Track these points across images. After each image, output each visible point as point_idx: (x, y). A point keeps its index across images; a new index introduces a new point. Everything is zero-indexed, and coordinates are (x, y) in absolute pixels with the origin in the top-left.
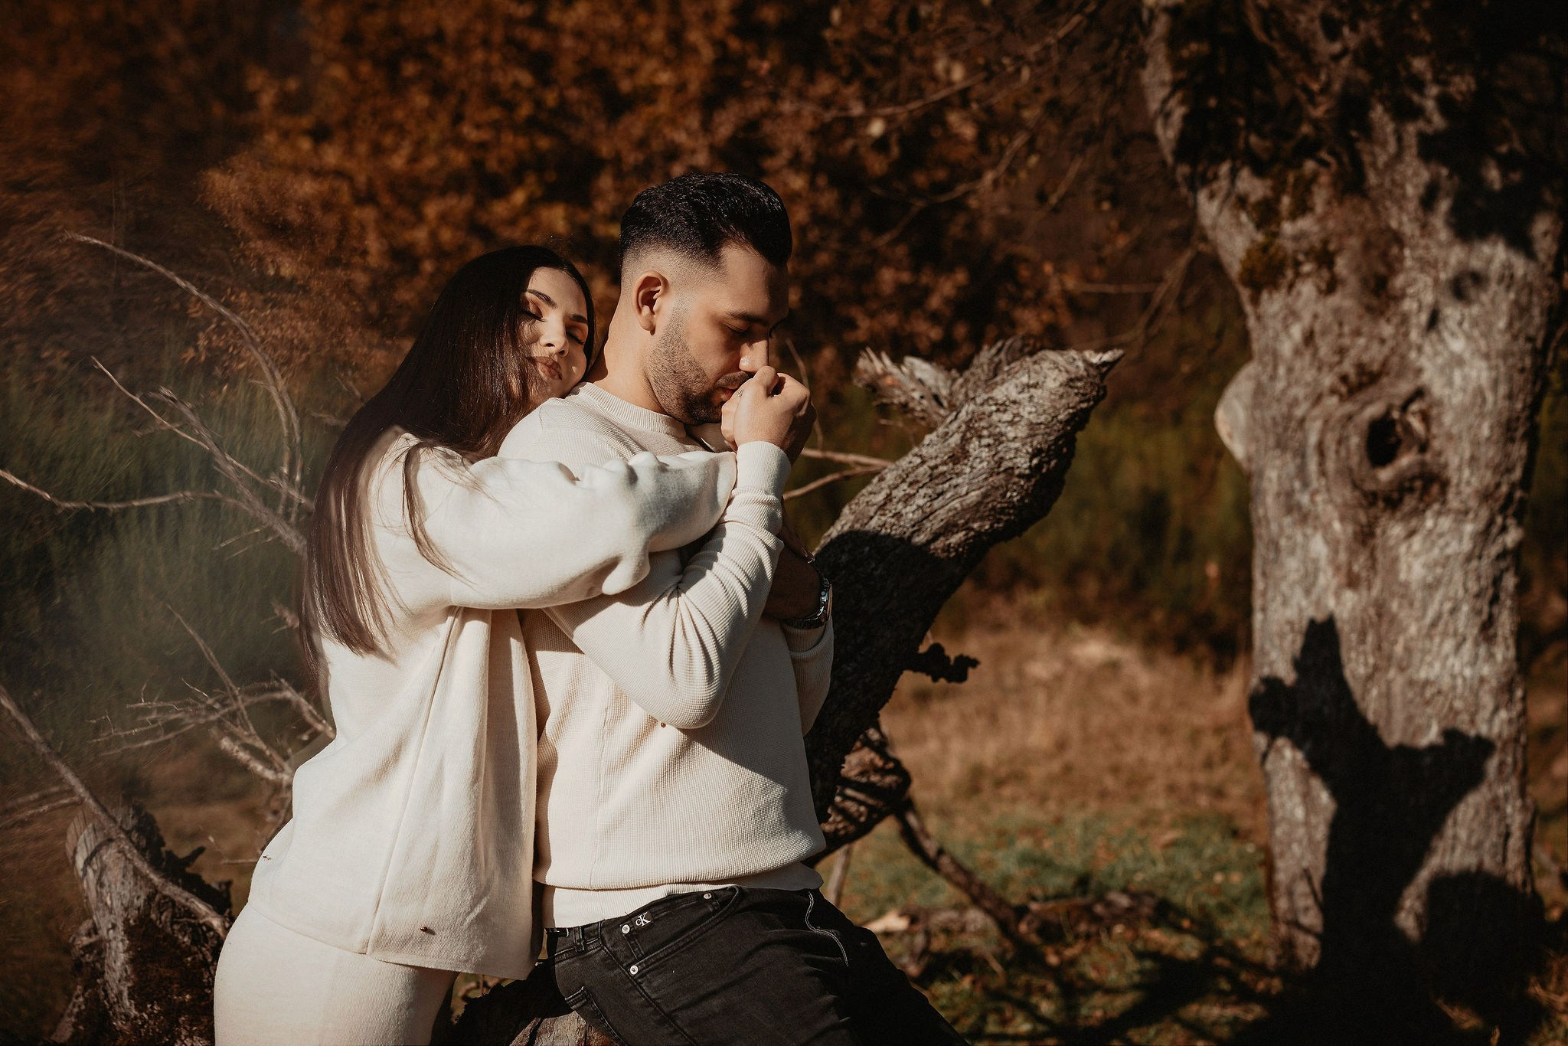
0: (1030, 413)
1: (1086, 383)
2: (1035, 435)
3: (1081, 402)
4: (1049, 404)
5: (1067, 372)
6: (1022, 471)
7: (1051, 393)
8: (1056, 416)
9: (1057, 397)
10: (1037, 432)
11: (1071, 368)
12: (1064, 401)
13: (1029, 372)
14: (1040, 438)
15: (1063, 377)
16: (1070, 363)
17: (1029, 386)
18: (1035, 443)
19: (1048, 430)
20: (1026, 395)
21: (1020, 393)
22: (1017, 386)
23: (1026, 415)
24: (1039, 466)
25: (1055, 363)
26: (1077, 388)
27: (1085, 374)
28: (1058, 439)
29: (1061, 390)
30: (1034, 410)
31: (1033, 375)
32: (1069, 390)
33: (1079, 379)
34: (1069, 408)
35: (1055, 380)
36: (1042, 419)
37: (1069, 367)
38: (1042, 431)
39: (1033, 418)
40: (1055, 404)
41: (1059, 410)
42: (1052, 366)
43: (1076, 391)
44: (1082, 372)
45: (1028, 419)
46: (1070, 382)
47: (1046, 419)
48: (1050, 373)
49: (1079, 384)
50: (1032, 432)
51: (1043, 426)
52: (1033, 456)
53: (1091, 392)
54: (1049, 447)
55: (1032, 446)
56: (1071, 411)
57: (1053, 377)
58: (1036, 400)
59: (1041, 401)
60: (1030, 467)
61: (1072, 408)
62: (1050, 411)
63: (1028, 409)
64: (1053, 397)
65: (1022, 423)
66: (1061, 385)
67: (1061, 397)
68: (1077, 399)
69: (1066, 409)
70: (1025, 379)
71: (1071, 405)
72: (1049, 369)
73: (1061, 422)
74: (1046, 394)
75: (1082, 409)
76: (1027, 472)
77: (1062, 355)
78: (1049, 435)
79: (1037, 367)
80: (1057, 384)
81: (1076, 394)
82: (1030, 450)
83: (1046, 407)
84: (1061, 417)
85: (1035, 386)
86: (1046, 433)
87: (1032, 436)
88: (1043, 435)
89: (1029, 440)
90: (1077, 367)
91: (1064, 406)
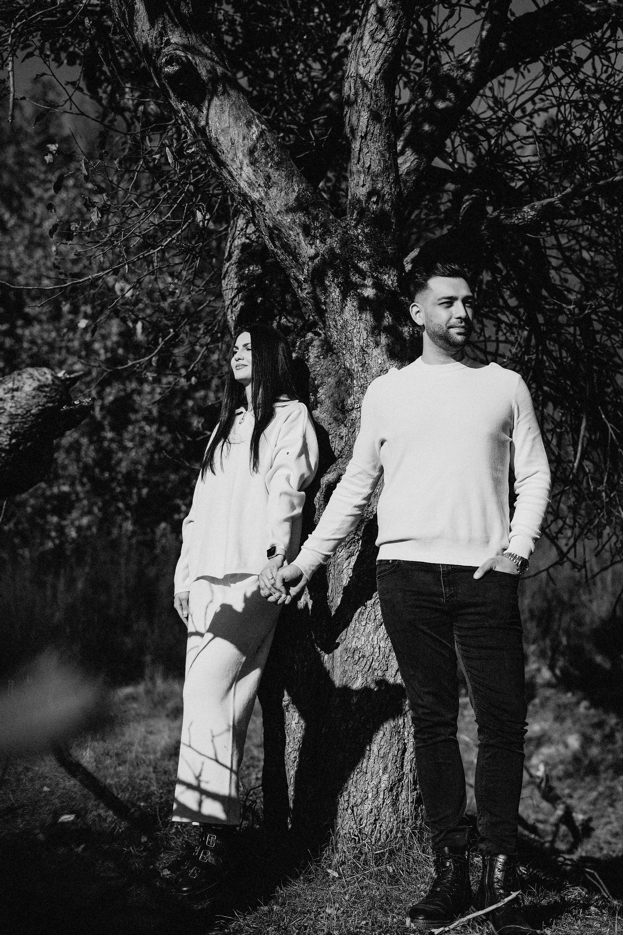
0: (11, 407)
1: (51, 389)
2: (14, 423)
3: (50, 402)
4: (25, 402)
5: (39, 380)
6: (3, 446)
7: (27, 395)
8: (30, 411)
9: (30, 398)
10: (16, 421)
11: (42, 379)
12: (35, 401)
13: (14, 380)
14: (17, 425)
15: (36, 384)
16: (42, 376)
17: (13, 390)
18: (14, 428)
19: (24, 420)
20: (9, 395)
21: (6, 393)
22: (4, 389)
23: (8, 409)
24: (17, 444)
25: (31, 374)
26: (44, 392)
27: (51, 383)
28: (31, 427)
29: (34, 393)
30: (14, 405)
31: (16, 382)
32: (40, 393)
33: (46, 386)
34: (39, 405)
35: (30, 385)
36: (19, 411)
37: (40, 378)
38: (19, 420)
39: (13, 411)
40: (28, 402)
41: (32, 406)
42: (29, 376)
43: (44, 394)
44: (50, 382)
45: (10, 411)
46: (40, 388)
47: (22, 412)
48: (27, 381)
49: (46, 389)
50: (11, 421)
51: (20, 417)
52: (12, 437)
53: (56, 395)
54: (25, 432)
55: (11, 430)
56: (40, 408)
57: (29, 383)
58: (16, 399)
59: (19, 400)
60: (9, 445)
61: (41, 406)
62: (26, 406)
63: (10, 404)
64: (28, 397)
65: (6, 414)
66: (34, 389)
67: (34, 397)
68: (45, 400)
69: (37, 406)
70: (10, 385)
71: (41, 404)
72: (27, 378)
73: (33, 415)
74: (24, 395)
75: (49, 407)
76: (7, 448)
77: (37, 370)
78: (25, 423)
79: (19, 377)
80: (31, 388)
81: (45, 396)
82: (10, 432)
83: (22, 404)
84: (33, 411)
85: (17, 390)
86: (22, 422)
87: (11, 423)
88: (20, 423)
89: (9, 426)
90: (47, 379)
91: (35, 404)
